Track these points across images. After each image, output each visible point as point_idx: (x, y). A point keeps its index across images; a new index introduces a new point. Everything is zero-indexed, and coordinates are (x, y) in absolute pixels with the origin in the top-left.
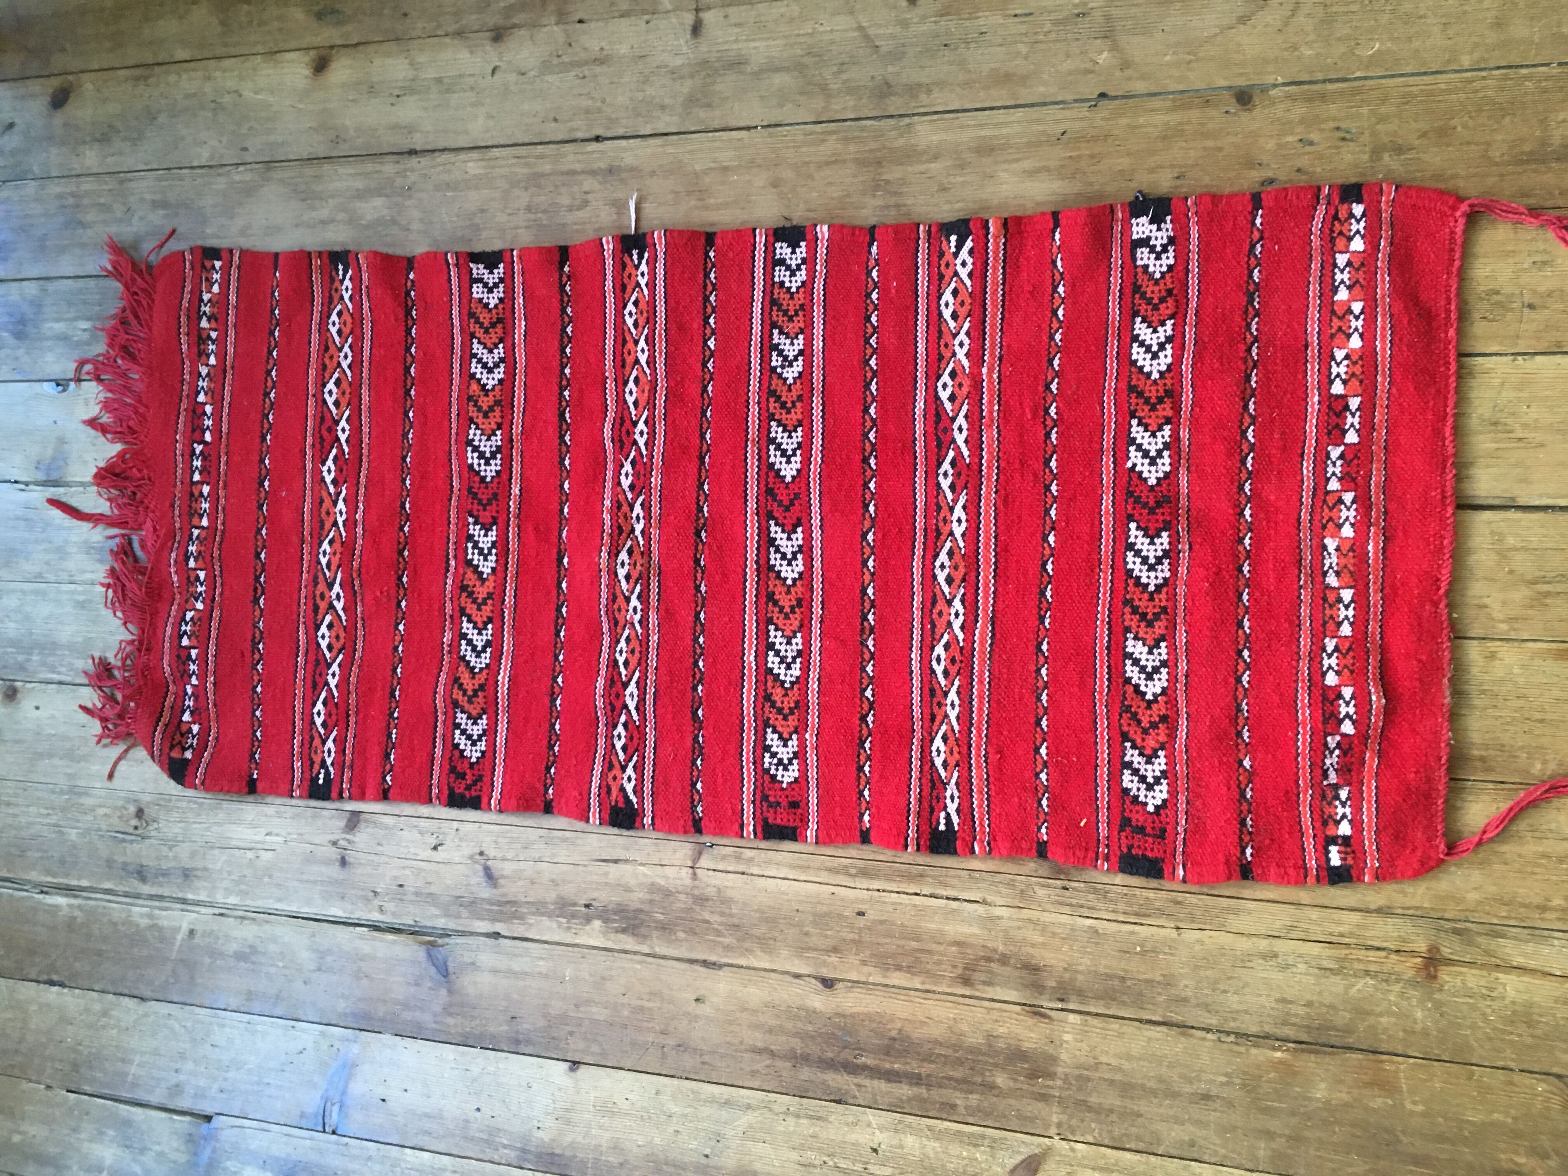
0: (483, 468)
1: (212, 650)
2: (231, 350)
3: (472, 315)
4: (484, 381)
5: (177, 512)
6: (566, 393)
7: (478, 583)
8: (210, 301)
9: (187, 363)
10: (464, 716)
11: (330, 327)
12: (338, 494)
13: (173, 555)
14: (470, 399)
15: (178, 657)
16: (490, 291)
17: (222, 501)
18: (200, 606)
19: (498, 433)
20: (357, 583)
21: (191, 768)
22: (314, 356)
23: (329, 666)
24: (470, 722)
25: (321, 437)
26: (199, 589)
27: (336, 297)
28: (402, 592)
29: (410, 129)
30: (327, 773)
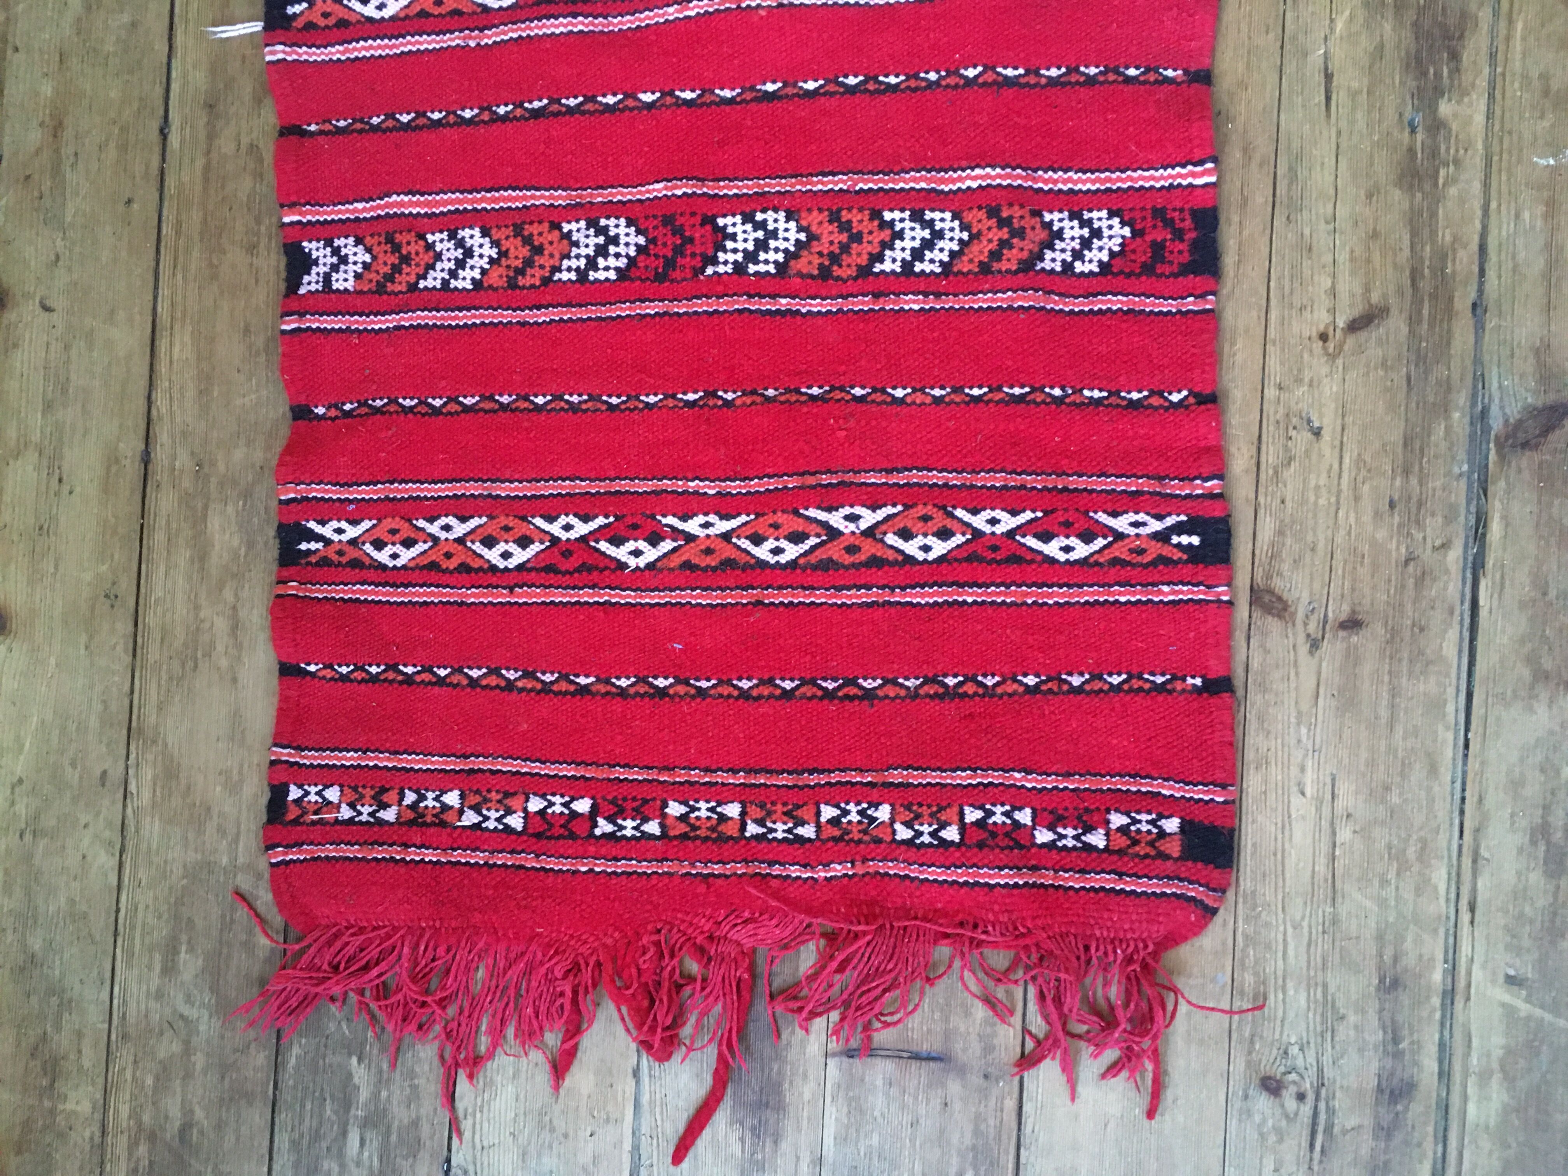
0: (622, 249)
1: (963, 778)
2: (436, 762)
3: (380, 289)
4: (484, 263)
5: (717, 869)
6: (502, 110)
7: (816, 247)
8: (352, 806)
9: (457, 856)
10: (1049, 255)
11: (399, 563)
12: (676, 533)
13: (795, 871)
14: (512, 285)
15: (981, 845)
16: (344, 260)
17: (695, 775)
18: (883, 813)
19: (566, 227)
20: (825, 479)
21: (1200, 816)
22: (447, 595)
23: (977, 533)
24: (1059, 245)
25: (578, 570)
26: (854, 817)
27: (352, 553)
28: (838, 395)
29: (112, 460)
30: (1179, 528)
